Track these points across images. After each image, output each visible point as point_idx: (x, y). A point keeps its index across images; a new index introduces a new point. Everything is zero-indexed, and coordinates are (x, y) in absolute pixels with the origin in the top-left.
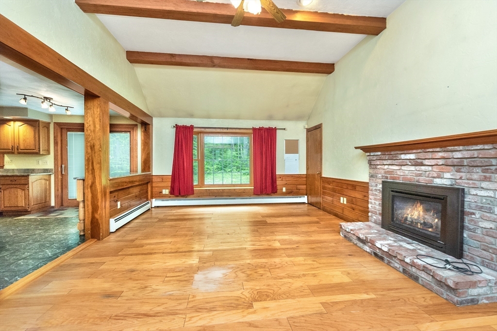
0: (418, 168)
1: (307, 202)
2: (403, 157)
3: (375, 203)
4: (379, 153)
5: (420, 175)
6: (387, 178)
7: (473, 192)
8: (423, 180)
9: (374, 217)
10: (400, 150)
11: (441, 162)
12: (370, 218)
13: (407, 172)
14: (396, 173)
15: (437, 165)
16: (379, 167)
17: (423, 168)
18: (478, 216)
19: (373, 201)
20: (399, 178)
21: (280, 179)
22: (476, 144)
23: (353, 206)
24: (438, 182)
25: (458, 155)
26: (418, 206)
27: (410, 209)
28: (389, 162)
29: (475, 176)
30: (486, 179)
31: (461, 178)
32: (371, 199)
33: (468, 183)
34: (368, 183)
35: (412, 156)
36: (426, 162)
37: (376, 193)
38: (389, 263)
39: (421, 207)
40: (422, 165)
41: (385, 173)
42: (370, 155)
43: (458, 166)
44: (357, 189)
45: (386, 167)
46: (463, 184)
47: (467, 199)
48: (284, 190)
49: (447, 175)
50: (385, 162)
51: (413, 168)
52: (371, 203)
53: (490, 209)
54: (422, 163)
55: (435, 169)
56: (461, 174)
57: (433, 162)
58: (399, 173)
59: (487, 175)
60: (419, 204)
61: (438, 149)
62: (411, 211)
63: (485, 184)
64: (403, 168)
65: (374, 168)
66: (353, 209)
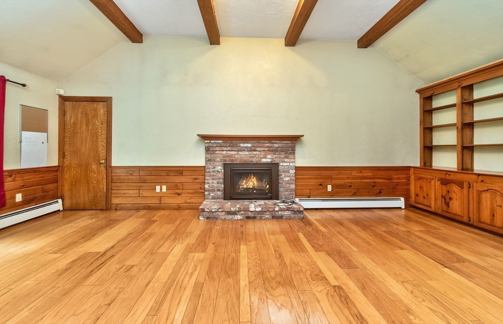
0: (251, 153)
1: (61, 209)
2: (242, 145)
3: (213, 182)
4: (221, 142)
5: (253, 157)
6: (226, 161)
7: (281, 164)
8: (255, 160)
9: (212, 194)
10: (239, 140)
11: (266, 149)
12: (206, 197)
13: (243, 156)
14: (234, 156)
15: (264, 151)
16: (217, 152)
17: (255, 152)
18: (283, 176)
19: (210, 181)
20: (236, 160)
21: (10, 179)
22: (285, 140)
23: (178, 191)
24: (264, 160)
25: (276, 145)
26: (251, 178)
27: (245, 181)
28: (229, 148)
29: (282, 156)
30: (286, 157)
31: (276, 158)
32: (208, 180)
33: (279, 160)
34: (205, 167)
35: (249, 145)
36: (258, 149)
37: (214, 174)
38: (261, 218)
39: (255, 179)
40: (255, 151)
41: (224, 157)
42: (210, 143)
43: (274, 151)
44: (184, 174)
45: (225, 152)
46: (277, 161)
47: (280, 168)
48: (19, 198)
49: (269, 156)
50: (225, 149)
51: (247, 153)
52: (208, 183)
53: (288, 171)
54: (255, 149)
55: (263, 153)
56: (276, 155)
57: (262, 149)
58: (237, 157)
59: (287, 155)
60: (252, 176)
61: (267, 142)
62: (246, 183)
63: (286, 160)
64: (240, 153)
65: (211, 154)
66: (179, 195)
